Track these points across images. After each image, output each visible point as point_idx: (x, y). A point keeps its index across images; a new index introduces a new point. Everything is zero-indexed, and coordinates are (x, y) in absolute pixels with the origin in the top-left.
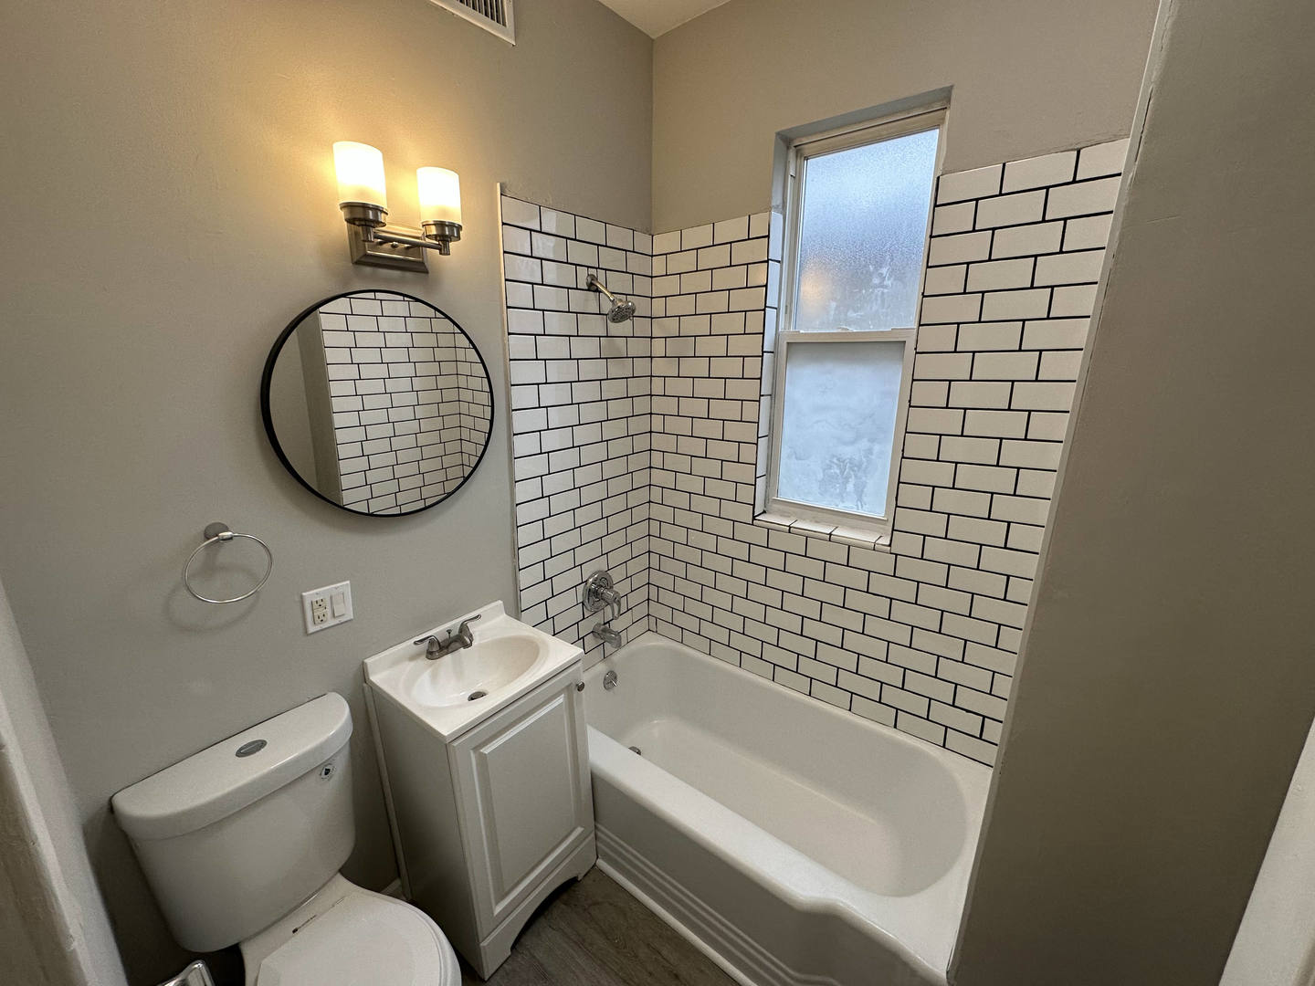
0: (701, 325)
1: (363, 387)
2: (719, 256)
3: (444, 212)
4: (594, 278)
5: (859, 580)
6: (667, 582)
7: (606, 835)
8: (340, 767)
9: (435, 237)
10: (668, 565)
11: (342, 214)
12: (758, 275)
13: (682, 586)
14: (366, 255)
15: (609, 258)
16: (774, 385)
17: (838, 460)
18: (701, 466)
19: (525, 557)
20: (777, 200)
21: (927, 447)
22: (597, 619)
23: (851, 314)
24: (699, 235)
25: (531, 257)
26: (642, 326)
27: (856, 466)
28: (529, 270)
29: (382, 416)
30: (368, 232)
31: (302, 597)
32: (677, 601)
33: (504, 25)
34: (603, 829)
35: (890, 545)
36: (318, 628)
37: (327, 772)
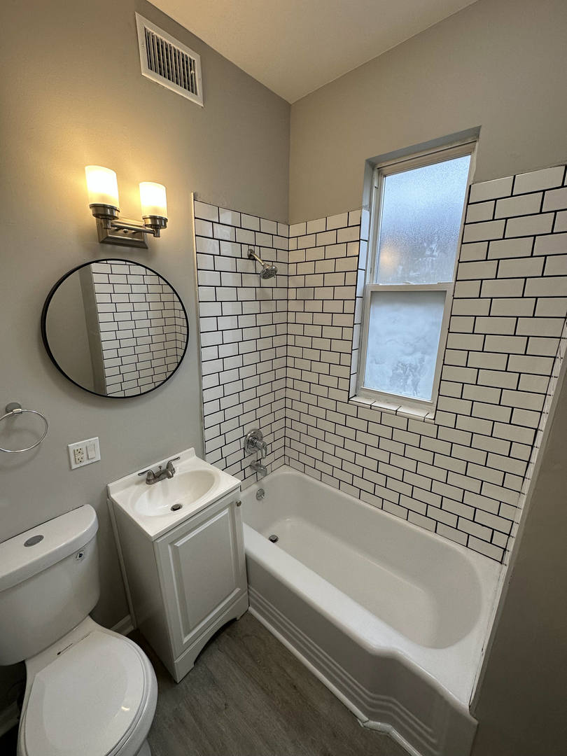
0: (317, 280)
1: (118, 317)
2: (329, 238)
3: (156, 210)
4: (252, 252)
5: (414, 440)
6: (295, 436)
7: (254, 592)
8: (89, 553)
9: (151, 226)
10: (296, 425)
11: (91, 211)
12: (353, 249)
13: (305, 439)
14: (108, 237)
15: (262, 240)
16: (362, 318)
17: (402, 364)
18: (317, 367)
19: (209, 421)
20: (366, 202)
21: (460, 358)
22: (253, 458)
23: (412, 274)
24: (317, 225)
25: (213, 238)
26: (282, 281)
27: (413, 368)
28: (212, 246)
29: (129, 334)
30: (107, 223)
31: (68, 447)
32: (301, 448)
33: (196, 94)
34: (253, 589)
35: (434, 419)
36: (78, 466)
37: (81, 555)
